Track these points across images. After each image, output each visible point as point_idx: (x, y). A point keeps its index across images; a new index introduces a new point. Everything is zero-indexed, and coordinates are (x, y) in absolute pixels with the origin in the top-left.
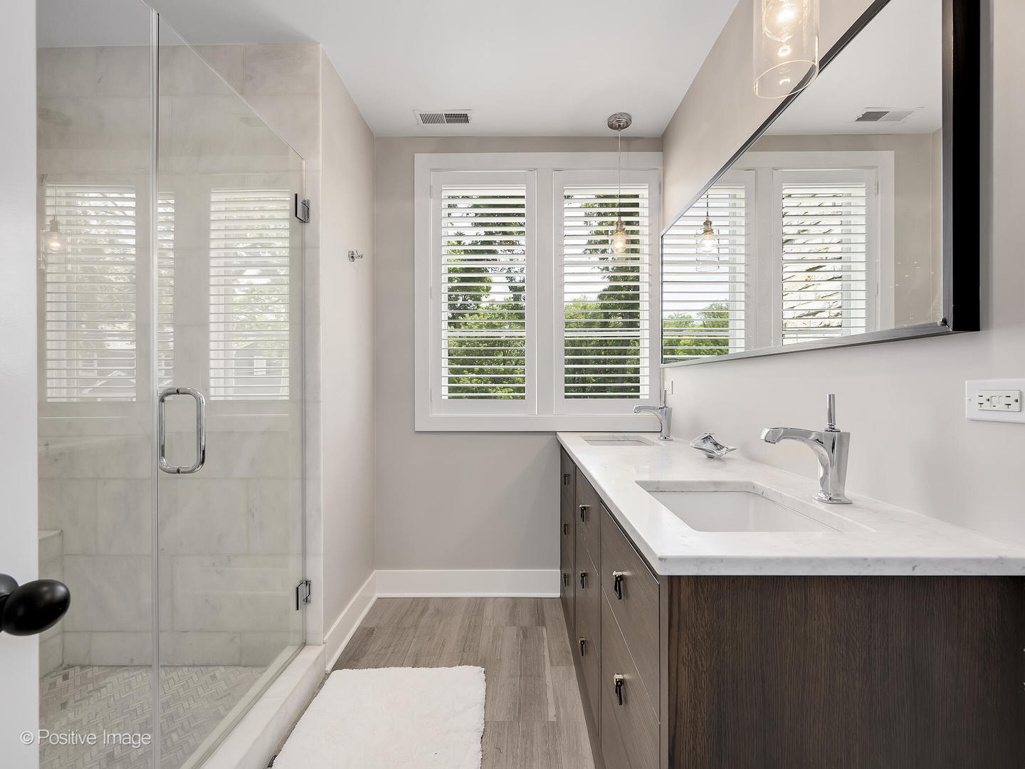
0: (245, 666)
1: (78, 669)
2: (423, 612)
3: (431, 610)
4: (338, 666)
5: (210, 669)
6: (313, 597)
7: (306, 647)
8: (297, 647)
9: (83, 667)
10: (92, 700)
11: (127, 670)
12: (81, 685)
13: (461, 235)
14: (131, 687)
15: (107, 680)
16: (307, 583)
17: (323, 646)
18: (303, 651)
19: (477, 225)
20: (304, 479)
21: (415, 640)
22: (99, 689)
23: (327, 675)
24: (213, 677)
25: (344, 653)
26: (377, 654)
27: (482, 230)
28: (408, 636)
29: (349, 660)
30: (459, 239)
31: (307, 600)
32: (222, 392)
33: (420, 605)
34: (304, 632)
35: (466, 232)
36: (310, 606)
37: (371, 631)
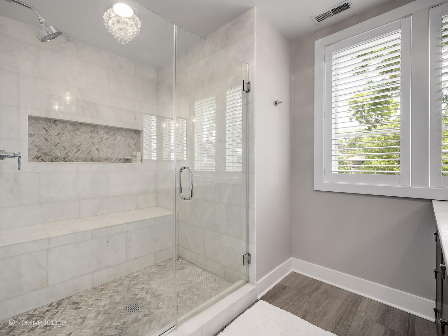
0: (226, 280)
1: (181, 258)
2: (317, 289)
3: (322, 290)
4: (264, 298)
5: (215, 276)
6: (252, 262)
7: (248, 284)
8: (244, 281)
9: (182, 259)
10: (181, 271)
11: (192, 265)
12: (180, 265)
13: (371, 82)
14: (191, 272)
15: (186, 266)
16: (249, 255)
17: (255, 286)
18: (246, 285)
19: (383, 73)
20: (248, 207)
21: (307, 303)
22: (183, 268)
23: (257, 301)
24: (215, 280)
25: (268, 293)
26: (284, 301)
27: (387, 76)
28: (304, 299)
29: (270, 298)
30: (370, 85)
31: (249, 262)
32: (231, 168)
33: (316, 285)
34: (248, 276)
35: (375, 80)
36: (250, 266)
37: (284, 288)
